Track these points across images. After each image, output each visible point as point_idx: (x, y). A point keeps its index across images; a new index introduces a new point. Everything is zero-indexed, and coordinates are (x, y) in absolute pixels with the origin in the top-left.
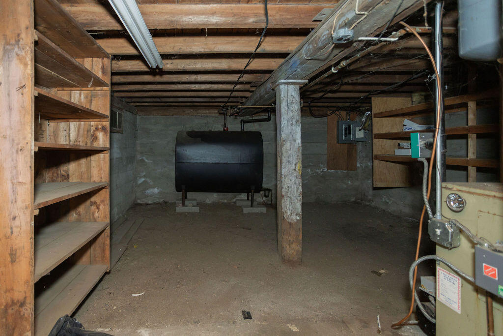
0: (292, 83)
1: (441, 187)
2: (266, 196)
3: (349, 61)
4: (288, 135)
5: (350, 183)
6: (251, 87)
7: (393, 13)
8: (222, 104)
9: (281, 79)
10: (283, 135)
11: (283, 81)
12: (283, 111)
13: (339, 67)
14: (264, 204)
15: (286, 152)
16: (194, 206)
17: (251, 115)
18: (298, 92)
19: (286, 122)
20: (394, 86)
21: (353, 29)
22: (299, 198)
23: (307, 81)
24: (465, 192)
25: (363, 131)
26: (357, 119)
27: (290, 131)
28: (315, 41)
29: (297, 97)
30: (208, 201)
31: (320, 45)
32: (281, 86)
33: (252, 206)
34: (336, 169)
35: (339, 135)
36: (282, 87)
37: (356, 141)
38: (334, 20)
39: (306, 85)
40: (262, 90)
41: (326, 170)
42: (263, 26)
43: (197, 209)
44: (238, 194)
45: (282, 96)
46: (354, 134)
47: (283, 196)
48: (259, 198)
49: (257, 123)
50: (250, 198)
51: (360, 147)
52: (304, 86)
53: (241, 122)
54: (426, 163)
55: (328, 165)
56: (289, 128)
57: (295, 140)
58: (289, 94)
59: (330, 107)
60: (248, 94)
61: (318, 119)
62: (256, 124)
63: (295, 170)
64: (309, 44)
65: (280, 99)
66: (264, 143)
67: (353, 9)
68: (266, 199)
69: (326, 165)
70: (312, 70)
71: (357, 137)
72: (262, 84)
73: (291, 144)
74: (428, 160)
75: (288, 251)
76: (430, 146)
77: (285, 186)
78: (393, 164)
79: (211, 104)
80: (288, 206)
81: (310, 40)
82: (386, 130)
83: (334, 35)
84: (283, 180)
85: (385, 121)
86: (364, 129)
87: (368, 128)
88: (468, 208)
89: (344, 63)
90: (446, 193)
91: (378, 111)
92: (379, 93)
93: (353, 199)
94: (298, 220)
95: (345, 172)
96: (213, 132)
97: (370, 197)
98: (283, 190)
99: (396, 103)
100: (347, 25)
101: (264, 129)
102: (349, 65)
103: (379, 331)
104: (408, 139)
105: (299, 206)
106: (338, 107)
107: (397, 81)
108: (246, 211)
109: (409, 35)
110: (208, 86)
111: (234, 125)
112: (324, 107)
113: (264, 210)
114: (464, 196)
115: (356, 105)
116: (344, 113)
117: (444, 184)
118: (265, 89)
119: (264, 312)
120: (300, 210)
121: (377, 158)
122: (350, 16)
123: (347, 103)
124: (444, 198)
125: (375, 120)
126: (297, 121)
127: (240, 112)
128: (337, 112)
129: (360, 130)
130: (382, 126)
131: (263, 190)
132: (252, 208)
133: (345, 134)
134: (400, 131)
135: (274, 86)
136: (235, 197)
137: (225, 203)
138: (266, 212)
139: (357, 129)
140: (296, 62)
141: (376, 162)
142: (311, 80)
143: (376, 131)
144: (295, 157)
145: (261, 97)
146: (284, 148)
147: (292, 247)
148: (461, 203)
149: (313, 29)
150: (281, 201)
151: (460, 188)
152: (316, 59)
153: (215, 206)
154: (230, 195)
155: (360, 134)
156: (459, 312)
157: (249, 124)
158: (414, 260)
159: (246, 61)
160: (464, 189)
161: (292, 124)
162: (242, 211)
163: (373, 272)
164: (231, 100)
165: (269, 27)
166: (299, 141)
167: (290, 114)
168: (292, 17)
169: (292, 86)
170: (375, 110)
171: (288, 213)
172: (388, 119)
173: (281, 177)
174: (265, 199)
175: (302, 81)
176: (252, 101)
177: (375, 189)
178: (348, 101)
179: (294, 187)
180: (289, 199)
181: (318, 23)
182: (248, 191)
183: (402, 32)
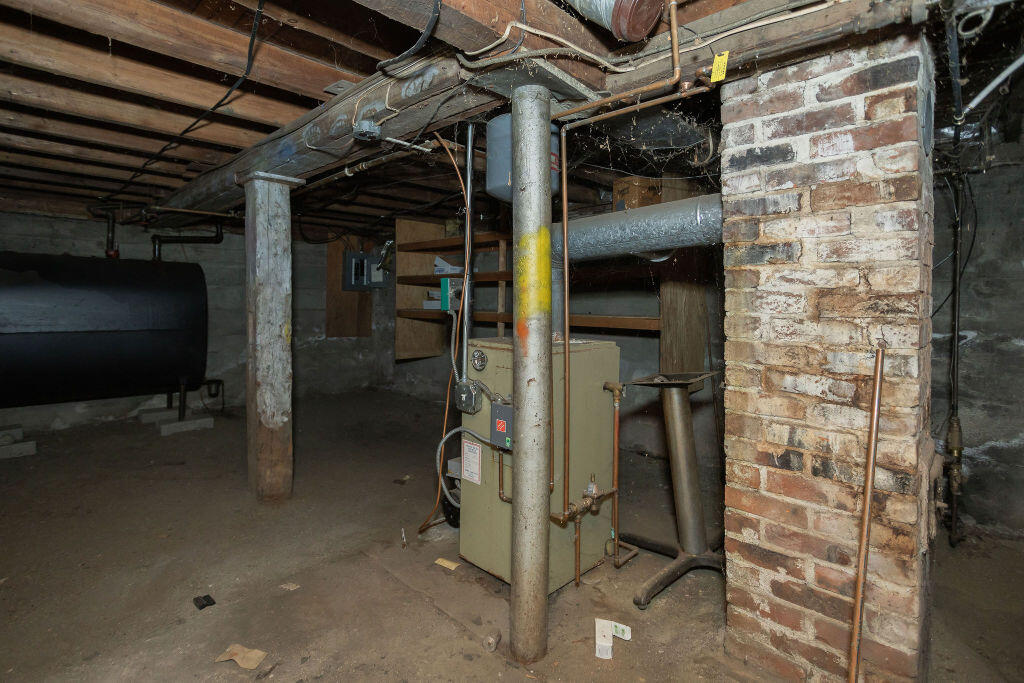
0: (278, 181)
1: (468, 345)
2: (212, 396)
3: (370, 163)
4: (268, 275)
5: (361, 357)
6: (188, 170)
7: (428, 120)
8: (101, 195)
9: (257, 169)
10: (260, 273)
11: (262, 174)
12: (260, 229)
13: (357, 170)
14: (206, 412)
15: (266, 304)
16: (16, 442)
17: (178, 227)
18: (288, 197)
19: (265, 251)
20: (426, 206)
21: (381, 125)
22: (287, 385)
23: (303, 181)
24: (487, 348)
25: (381, 270)
26: (374, 251)
27: (271, 267)
28: (326, 124)
29: (286, 208)
30: (59, 425)
31: (333, 132)
32: (256, 182)
33: (182, 417)
34: (340, 335)
35: (346, 278)
36: (258, 184)
37: (373, 287)
38: (356, 102)
39: (303, 186)
40: (214, 182)
41: (324, 337)
42: (240, 73)
43: (30, 448)
44: (145, 397)
45: (259, 201)
46: (369, 278)
47: (258, 385)
48: (196, 400)
49: (191, 245)
50: (176, 403)
51: (376, 298)
52: (298, 188)
53: (154, 242)
54: (455, 316)
55: (328, 330)
56: (271, 261)
57: (280, 284)
58: (273, 200)
59: (334, 226)
60: (179, 184)
61: (312, 246)
62: (188, 247)
63: (280, 336)
64: (315, 125)
65: (255, 205)
66: (208, 287)
67: (381, 98)
68: (212, 400)
69: (323, 330)
70: (315, 166)
71: (374, 280)
72: (213, 170)
73: (274, 289)
74: (457, 312)
75: (268, 480)
76: (459, 294)
77: (262, 365)
78: (421, 322)
79: (69, 190)
80: (267, 401)
81: (318, 119)
82: (413, 271)
83: (355, 126)
84: (259, 354)
85: (414, 257)
86: (383, 267)
87: (388, 267)
88: (489, 366)
89: (363, 166)
90: (472, 350)
91: (403, 242)
92: (405, 214)
93: (365, 384)
94: (285, 423)
95: (354, 338)
96: (74, 258)
97: (390, 378)
98: (260, 374)
99: (428, 231)
100: (375, 117)
101: (209, 259)
102: (370, 169)
103: (404, 546)
104: (438, 285)
105: (287, 398)
106: (346, 227)
107: (429, 200)
108: (166, 430)
109: (441, 149)
110: (69, 150)
111: (135, 246)
112: (324, 225)
113: (208, 422)
114: (486, 351)
115: (375, 228)
116: (354, 240)
117: (470, 341)
118: (222, 181)
119: (236, 586)
120: (288, 406)
121: (400, 314)
122: (379, 107)
123: (361, 222)
124: (470, 355)
125: (400, 255)
126: (285, 250)
127: (152, 217)
128: (344, 237)
129: (378, 269)
130: (410, 264)
131: (204, 384)
132: (181, 423)
133: (356, 274)
134: (430, 273)
135: (244, 179)
136: (138, 404)
137: (111, 422)
138: (212, 426)
139: (374, 267)
140: (289, 147)
141: (400, 320)
142: (310, 180)
143: (400, 273)
144: (281, 314)
145: (209, 196)
146: (260, 298)
147: (274, 472)
148: (483, 359)
149: (321, 102)
150: (255, 394)
151: (483, 344)
152: (324, 152)
153: (80, 434)
154: (123, 403)
155: (377, 276)
156: (479, 483)
157: (172, 246)
158: (442, 438)
159: (189, 121)
160: (487, 344)
161: (276, 255)
162: (159, 432)
163: (395, 482)
164: (132, 188)
165: (251, 77)
166: (287, 285)
167: (273, 236)
168: (289, 73)
169: (277, 186)
170: (400, 239)
171: (269, 413)
172: (417, 254)
173: (255, 350)
174: (208, 401)
175: (296, 180)
176: (188, 198)
177: (399, 362)
178: (363, 220)
179: (278, 366)
180: (269, 388)
181: (331, 96)
182: (168, 388)
183: (434, 144)
